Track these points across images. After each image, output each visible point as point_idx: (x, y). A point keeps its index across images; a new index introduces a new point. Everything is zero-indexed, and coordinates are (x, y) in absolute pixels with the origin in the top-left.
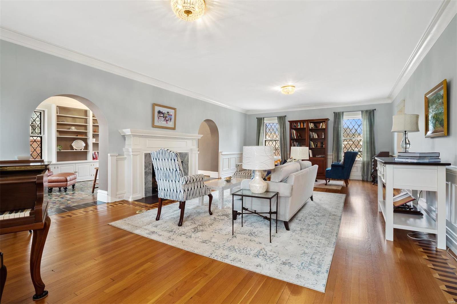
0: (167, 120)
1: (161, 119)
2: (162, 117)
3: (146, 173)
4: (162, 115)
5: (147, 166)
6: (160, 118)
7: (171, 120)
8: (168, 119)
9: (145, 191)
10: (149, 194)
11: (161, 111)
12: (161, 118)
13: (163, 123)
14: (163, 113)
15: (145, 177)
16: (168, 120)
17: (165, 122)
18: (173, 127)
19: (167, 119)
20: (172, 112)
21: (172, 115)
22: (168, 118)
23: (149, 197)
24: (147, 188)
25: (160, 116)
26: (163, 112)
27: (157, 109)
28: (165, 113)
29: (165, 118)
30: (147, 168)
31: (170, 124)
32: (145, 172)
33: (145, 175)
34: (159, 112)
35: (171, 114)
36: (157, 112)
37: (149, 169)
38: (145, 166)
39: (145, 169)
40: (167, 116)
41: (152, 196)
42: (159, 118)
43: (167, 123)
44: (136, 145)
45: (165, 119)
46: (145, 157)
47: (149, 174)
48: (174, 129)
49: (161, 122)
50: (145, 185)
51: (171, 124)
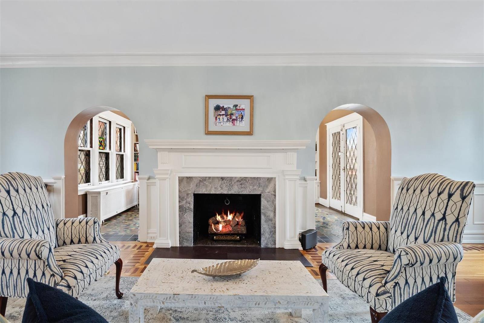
0: (234, 120)
1: (221, 120)
2: (223, 115)
3: (182, 209)
4: (223, 112)
5: (183, 198)
6: (219, 119)
7: (242, 118)
8: (237, 117)
9: (180, 236)
10: (186, 242)
11: (221, 106)
12: (221, 117)
13: (228, 126)
14: (223, 109)
15: (179, 215)
16: (236, 120)
17: (229, 124)
18: (248, 130)
19: (234, 117)
20: (244, 104)
21: (244, 109)
22: (237, 115)
23: (187, 247)
24: (184, 232)
25: (220, 115)
26: (225, 107)
27: (213, 103)
28: (229, 108)
29: (229, 116)
30: (183, 201)
31: (241, 125)
32: (180, 207)
33: (180, 211)
34: (218, 108)
35: (242, 107)
36: (213, 108)
37: (187, 202)
38: (179, 197)
39: (179, 202)
40: (234, 112)
41: (194, 247)
42: (218, 117)
43: (234, 125)
44: (164, 163)
45: (231, 118)
46: (179, 183)
47: (187, 211)
48: (249, 133)
49: (222, 124)
50: (179, 226)
51: (243, 126)
